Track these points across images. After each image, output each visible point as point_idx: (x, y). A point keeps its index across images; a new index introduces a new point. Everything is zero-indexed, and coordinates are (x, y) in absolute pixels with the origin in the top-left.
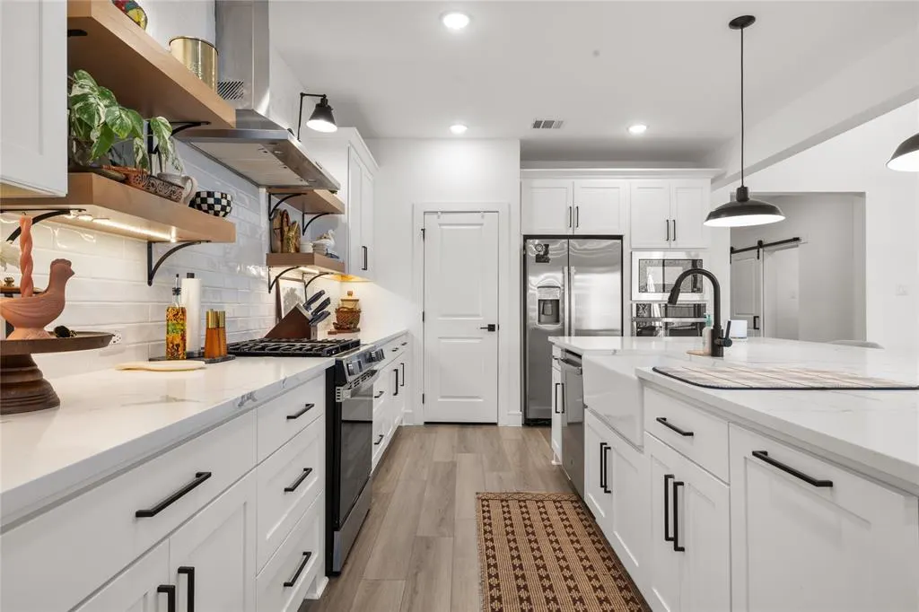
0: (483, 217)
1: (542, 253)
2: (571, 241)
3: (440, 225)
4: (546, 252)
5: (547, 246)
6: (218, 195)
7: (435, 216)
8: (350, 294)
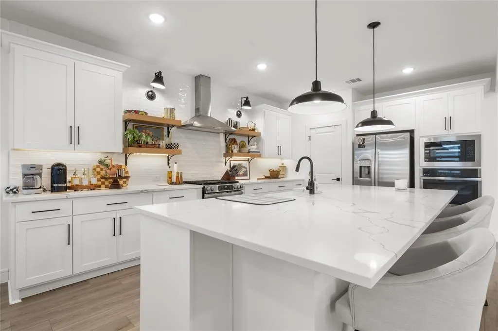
0: (334, 128)
1: (361, 143)
2: (377, 136)
3: (317, 133)
4: (363, 143)
5: (364, 139)
6: (173, 144)
7: (314, 130)
8: (283, 164)
